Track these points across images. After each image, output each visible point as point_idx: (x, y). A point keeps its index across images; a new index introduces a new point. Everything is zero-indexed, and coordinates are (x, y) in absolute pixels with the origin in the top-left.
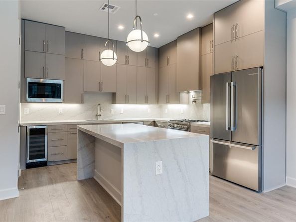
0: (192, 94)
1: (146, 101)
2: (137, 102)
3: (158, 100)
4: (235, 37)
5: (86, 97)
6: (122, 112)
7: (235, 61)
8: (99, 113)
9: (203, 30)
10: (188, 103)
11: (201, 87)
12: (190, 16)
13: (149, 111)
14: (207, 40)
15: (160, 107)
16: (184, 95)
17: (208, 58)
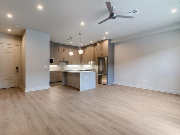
0: (92, 62)
1: (78, 64)
2: (75, 64)
3: (81, 64)
4: (102, 49)
5: (59, 63)
6: (70, 67)
7: (102, 54)
8: (63, 68)
9: (95, 45)
10: (91, 65)
11: (94, 60)
12: (91, 42)
13: (78, 67)
14: (96, 48)
15: (82, 66)
16: (89, 62)
17: (96, 52)
